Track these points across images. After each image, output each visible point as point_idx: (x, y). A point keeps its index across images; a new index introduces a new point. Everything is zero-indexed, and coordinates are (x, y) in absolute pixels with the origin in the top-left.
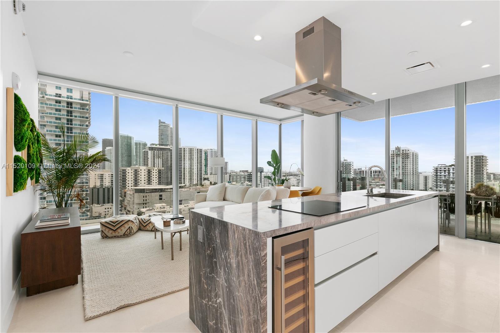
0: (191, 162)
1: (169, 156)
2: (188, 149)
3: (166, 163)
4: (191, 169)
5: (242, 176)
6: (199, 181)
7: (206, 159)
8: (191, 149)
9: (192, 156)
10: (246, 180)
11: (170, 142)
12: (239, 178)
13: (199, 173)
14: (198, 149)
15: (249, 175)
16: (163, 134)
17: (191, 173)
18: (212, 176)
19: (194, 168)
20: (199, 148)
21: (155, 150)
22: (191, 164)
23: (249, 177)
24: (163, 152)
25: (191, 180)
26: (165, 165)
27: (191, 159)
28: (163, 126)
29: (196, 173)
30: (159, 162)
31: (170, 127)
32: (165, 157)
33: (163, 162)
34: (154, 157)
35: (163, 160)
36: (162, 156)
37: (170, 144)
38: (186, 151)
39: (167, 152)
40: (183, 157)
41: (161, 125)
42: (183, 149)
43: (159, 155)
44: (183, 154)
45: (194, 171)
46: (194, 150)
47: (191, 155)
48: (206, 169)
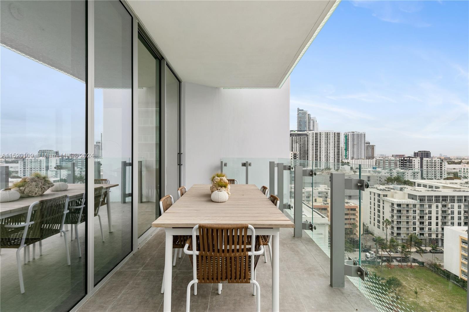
0: (327, 146)
1: (306, 140)
2: (324, 134)
3: (303, 148)
4: (327, 153)
5: (392, 162)
6: (336, 166)
7: (346, 142)
8: (327, 133)
9: (329, 140)
10: (398, 166)
11: (308, 128)
12: (388, 163)
13: (336, 158)
14: (334, 133)
15: (402, 160)
16: (301, 121)
17: (327, 157)
18: (353, 160)
19: (331, 152)
20: (337, 131)
21: (293, 136)
22: (327, 148)
23: (402, 162)
24: (300, 137)
25: (327, 164)
26: (302, 149)
27: (327, 143)
28: (301, 113)
29: (333, 157)
30: (296, 146)
31: (308, 114)
32: (302, 142)
33: (300, 146)
34: (292, 142)
35: (300, 145)
36: (299, 141)
37: (308, 129)
38: (322, 135)
39: (304, 137)
40: (319, 142)
41: (300, 113)
42: (319, 134)
43: (296, 140)
44: (319, 138)
45: (331, 155)
46: (331, 134)
47: (327, 140)
48: (346, 154)
